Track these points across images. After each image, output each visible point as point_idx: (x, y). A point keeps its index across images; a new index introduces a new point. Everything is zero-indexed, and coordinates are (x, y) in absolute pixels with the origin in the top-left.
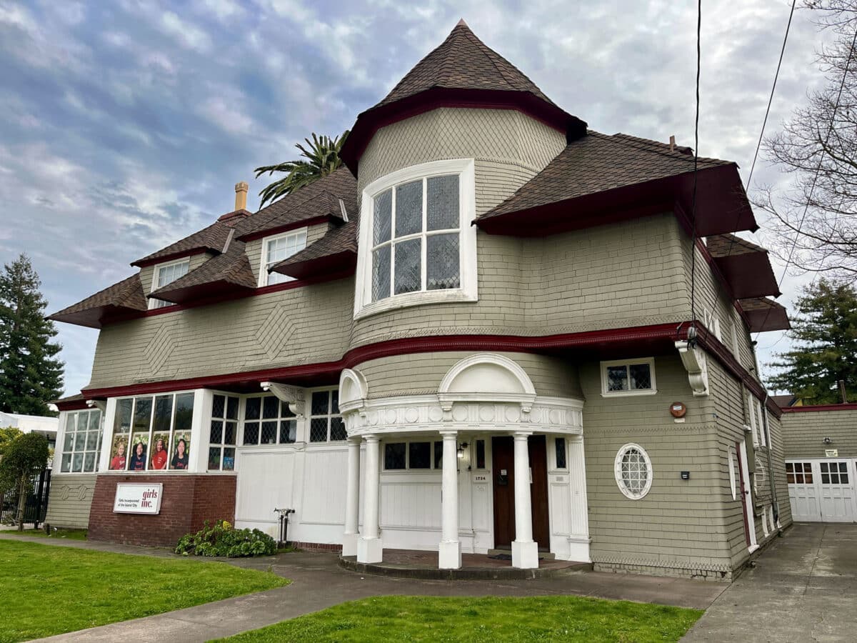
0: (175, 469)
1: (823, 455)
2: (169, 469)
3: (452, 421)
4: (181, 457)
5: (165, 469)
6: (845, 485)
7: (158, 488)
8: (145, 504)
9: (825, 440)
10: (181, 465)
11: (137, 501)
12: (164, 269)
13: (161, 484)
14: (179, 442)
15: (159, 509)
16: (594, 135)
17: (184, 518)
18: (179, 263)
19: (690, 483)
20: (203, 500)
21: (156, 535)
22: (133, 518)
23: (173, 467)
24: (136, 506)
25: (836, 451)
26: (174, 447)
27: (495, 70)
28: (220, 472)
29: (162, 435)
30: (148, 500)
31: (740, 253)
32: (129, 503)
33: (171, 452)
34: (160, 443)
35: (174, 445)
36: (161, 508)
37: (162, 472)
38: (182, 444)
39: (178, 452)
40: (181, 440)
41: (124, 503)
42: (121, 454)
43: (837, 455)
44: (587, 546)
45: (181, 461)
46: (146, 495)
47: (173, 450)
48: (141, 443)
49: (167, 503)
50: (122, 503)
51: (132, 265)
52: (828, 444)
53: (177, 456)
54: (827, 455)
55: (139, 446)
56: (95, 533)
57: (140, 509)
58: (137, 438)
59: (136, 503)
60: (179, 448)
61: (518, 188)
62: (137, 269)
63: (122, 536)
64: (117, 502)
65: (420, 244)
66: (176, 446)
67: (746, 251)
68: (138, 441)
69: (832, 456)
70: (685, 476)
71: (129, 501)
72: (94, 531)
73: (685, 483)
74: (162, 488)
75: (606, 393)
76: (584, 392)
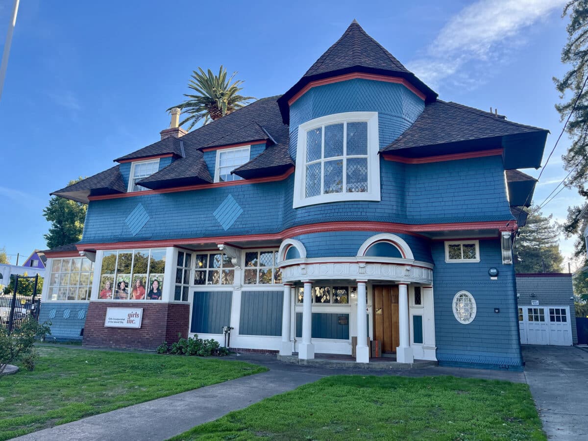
0: (151, 299)
1: (530, 304)
2: (147, 299)
3: (364, 273)
4: (155, 291)
5: (144, 299)
6: (543, 322)
7: (139, 311)
8: (129, 322)
9: (532, 294)
10: (155, 296)
11: (124, 320)
12: (139, 165)
13: (142, 309)
14: (153, 282)
15: (140, 325)
16: (441, 102)
17: (160, 331)
18: (151, 162)
19: (499, 315)
20: (172, 320)
21: (139, 342)
22: (119, 331)
23: (149, 298)
24: (122, 322)
25: (538, 301)
26: (149, 285)
27: (386, 56)
28: (181, 302)
29: (140, 276)
30: (132, 319)
31: (521, 180)
32: (117, 321)
33: (148, 288)
34: (138, 281)
35: (149, 284)
36: (142, 324)
37: (141, 301)
38: (156, 283)
39: (153, 289)
40: (155, 280)
41: (113, 321)
42: (107, 288)
43: (538, 304)
44: (435, 351)
45: (155, 294)
46: (130, 316)
47: (149, 287)
48: (124, 281)
49: (146, 321)
50: (111, 320)
51: (114, 161)
52: (534, 297)
53: (152, 291)
54: (532, 304)
55: (122, 284)
56: (88, 341)
57: (125, 325)
58: (121, 278)
59: (122, 321)
60: (154, 286)
61: (402, 132)
62: (117, 164)
63: (111, 342)
64: (107, 320)
65: (342, 163)
66: (152, 284)
67: (525, 179)
68: (121, 280)
69: (535, 304)
70: (497, 311)
71: (116, 319)
72: (88, 339)
73: (496, 315)
74: (142, 311)
75: (448, 260)
76: (434, 259)
